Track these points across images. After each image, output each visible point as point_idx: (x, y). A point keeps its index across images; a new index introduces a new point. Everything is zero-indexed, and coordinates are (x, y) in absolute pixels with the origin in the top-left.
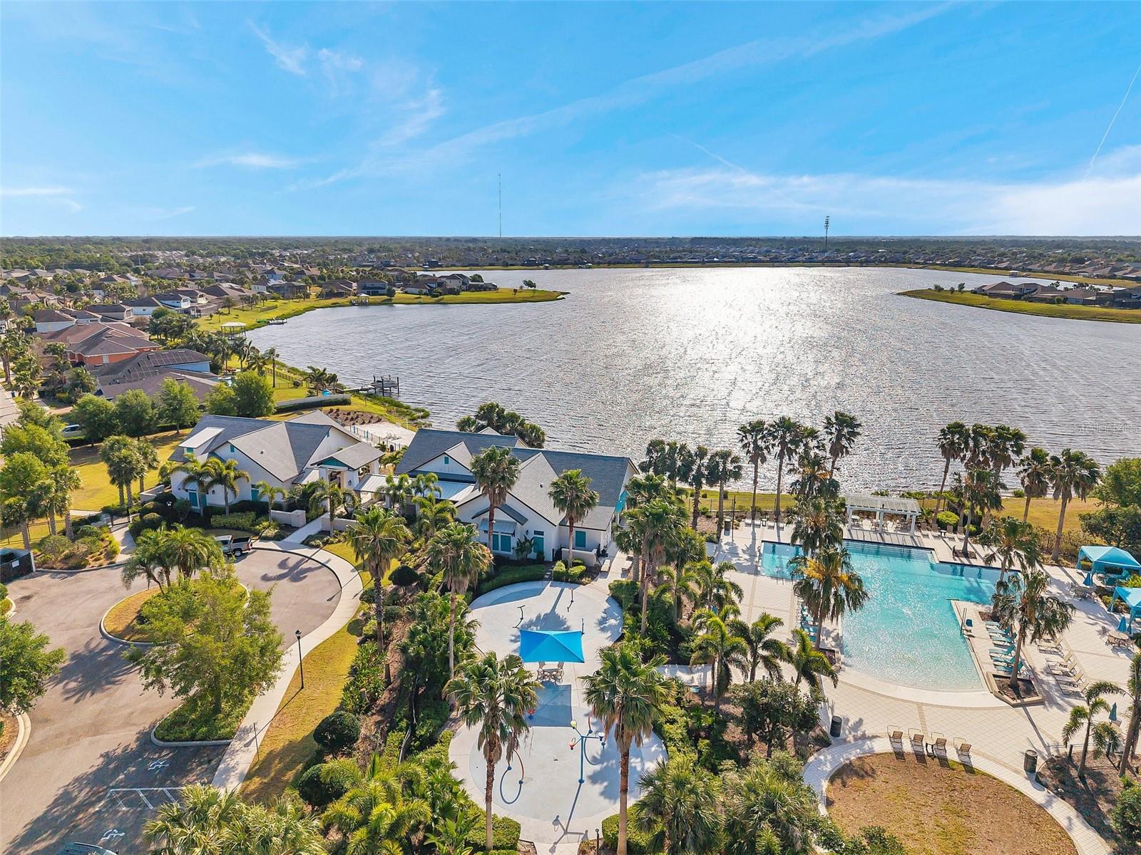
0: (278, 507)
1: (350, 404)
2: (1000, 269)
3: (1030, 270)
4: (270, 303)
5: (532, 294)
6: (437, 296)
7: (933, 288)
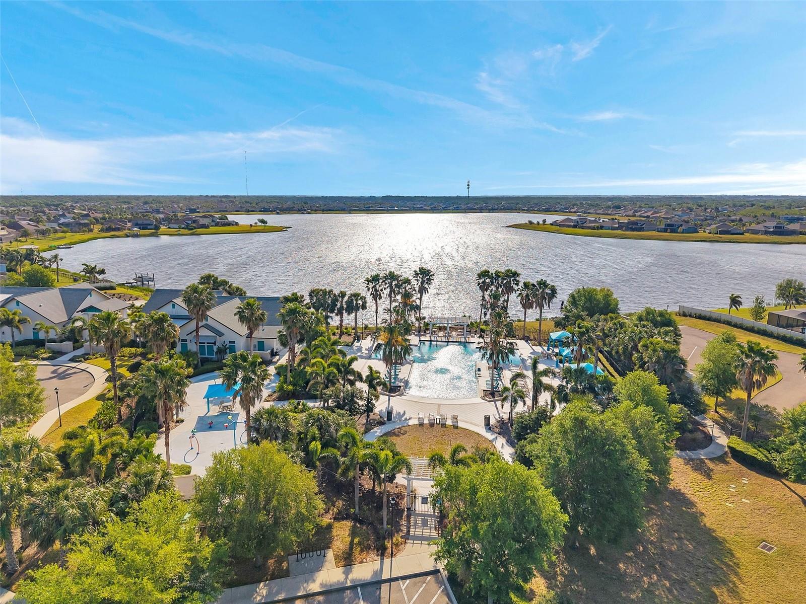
0: (54, 341)
1: (115, 289)
2: (572, 212)
3: (589, 213)
4: (59, 235)
5: (263, 228)
6: (192, 229)
7: (527, 222)
